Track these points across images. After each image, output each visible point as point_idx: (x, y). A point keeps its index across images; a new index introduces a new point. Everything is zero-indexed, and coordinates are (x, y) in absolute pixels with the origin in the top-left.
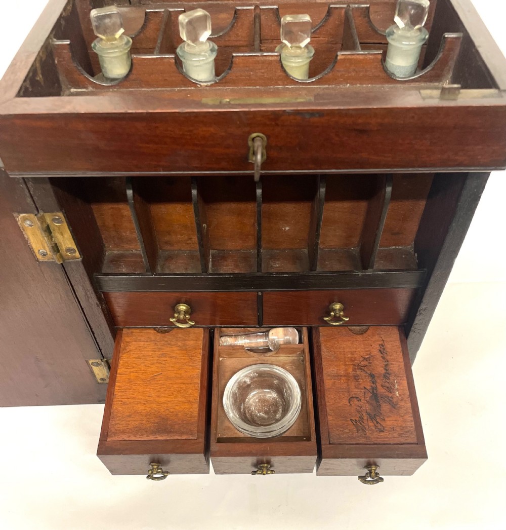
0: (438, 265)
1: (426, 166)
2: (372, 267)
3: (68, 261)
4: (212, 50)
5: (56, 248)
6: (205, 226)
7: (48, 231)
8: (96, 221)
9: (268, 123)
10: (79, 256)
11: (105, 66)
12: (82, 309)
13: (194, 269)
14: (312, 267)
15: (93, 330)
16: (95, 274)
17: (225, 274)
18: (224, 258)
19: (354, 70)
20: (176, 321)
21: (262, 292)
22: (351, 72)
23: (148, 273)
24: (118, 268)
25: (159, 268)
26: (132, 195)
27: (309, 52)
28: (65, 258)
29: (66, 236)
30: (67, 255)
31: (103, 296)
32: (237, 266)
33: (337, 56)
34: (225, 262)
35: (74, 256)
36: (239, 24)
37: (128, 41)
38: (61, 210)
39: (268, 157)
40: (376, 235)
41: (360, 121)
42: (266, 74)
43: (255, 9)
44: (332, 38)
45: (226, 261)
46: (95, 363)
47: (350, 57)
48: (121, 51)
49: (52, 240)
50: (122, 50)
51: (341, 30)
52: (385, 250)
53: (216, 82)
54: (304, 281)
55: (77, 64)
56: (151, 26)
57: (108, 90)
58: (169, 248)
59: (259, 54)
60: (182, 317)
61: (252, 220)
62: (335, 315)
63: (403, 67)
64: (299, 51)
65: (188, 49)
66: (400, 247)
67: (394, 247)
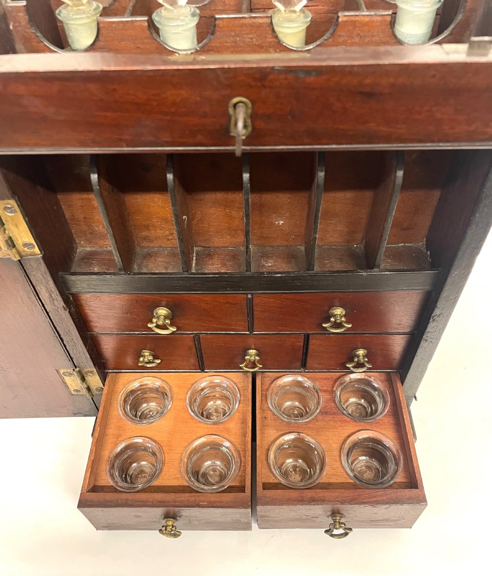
0: (456, 263)
1: (448, 141)
2: (378, 267)
3: (26, 258)
4: (193, 15)
5: (11, 243)
6: (185, 219)
8: (63, 213)
9: (253, 83)
10: (40, 252)
11: (71, 34)
12: (47, 313)
13: (173, 268)
14: (310, 267)
15: (62, 336)
16: (60, 273)
17: (209, 274)
18: (210, 256)
19: (358, 35)
20: (156, 327)
21: (252, 294)
22: (354, 38)
23: (122, 272)
24: (90, 267)
25: (135, 267)
26: (97, 180)
27: (306, 17)
28: (23, 254)
29: (21, 228)
30: (24, 251)
31: (71, 298)
32: (224, 265)
33: (338, 17)
35: (33, 252)
37: (98, 7)
38: (13, 198)
39: (254, 129)
40: (384, 228)
41: (368, 81)
42: (255, 40)
44: (333, 6)
45: (212, 259)
46: (66, 372)
47: (353, 18)
48: (88, 17)
49: (5, 232)
50: (89, 15)
52: (392, 247)
53: (197, 50)
54: (300, 282)
55: (35, 30)
58: (148, 244)
59: (246, 16)
60: (160, 323)
61: (241, 213)
62: (335, 321)
63: (414, 35)
64: (294, 15)
65: (166, 14)
66: (410, 245)
67: (403, 244)
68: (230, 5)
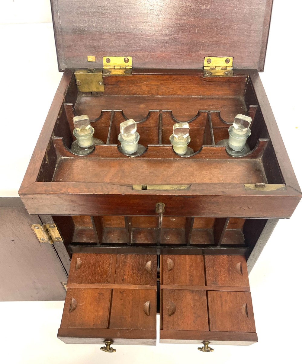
3: (56, 243)
5: (50, 238)
7: (47, 231)
9: (166, 199)
10: (62, 240)
12: (61, 262)
13: (122, 240)
15: (66, 270)
16: (69, 245)
18: (139, 233)
19: (211, 153)
22: (209, 154)
25: (104, 238)
29: (56, 232)
30: (55, 240)
33: (202, 147)
34: (140, 235)
35: (59, 240)
36: (151, 118)
38: (55, 223)
39: (166, 211)
42: (165, 154)
43: (159, 112)
44: (200, 125)
46: (66, 283)
47: (209, 148)
49: (48, 235)
51: (205, 121)
52: (227, 231)
53: (138, 156)
55: (66, 147)
56: (104, 117)
57: (81, 158)
58: (109, 226)
63: (237, 147)
65: (125, 138)
66: (235, 229)
67: (232, 229)
68: (152, 123)
